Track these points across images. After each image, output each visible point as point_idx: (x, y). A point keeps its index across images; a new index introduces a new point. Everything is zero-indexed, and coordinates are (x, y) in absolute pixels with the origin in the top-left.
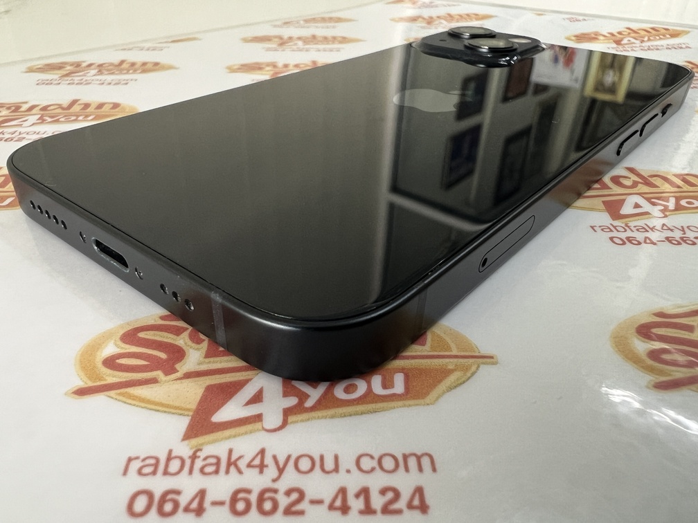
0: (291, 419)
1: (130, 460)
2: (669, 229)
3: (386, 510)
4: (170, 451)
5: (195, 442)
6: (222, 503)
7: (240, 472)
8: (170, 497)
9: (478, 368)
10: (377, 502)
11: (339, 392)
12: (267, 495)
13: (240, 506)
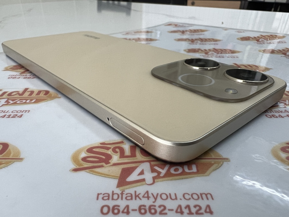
0: (156, 180)
1: (98, 194)
2: (288, 112)
3: (197, 213)
4: (113, 192)
5: (122, 188)
6: (136, 210)
7: (140, 199)
8: (116, 207)
9: (223, 163)
10: (194, 210)
11: (172, 171)
12: (152, 207)
13: (143, 211)
